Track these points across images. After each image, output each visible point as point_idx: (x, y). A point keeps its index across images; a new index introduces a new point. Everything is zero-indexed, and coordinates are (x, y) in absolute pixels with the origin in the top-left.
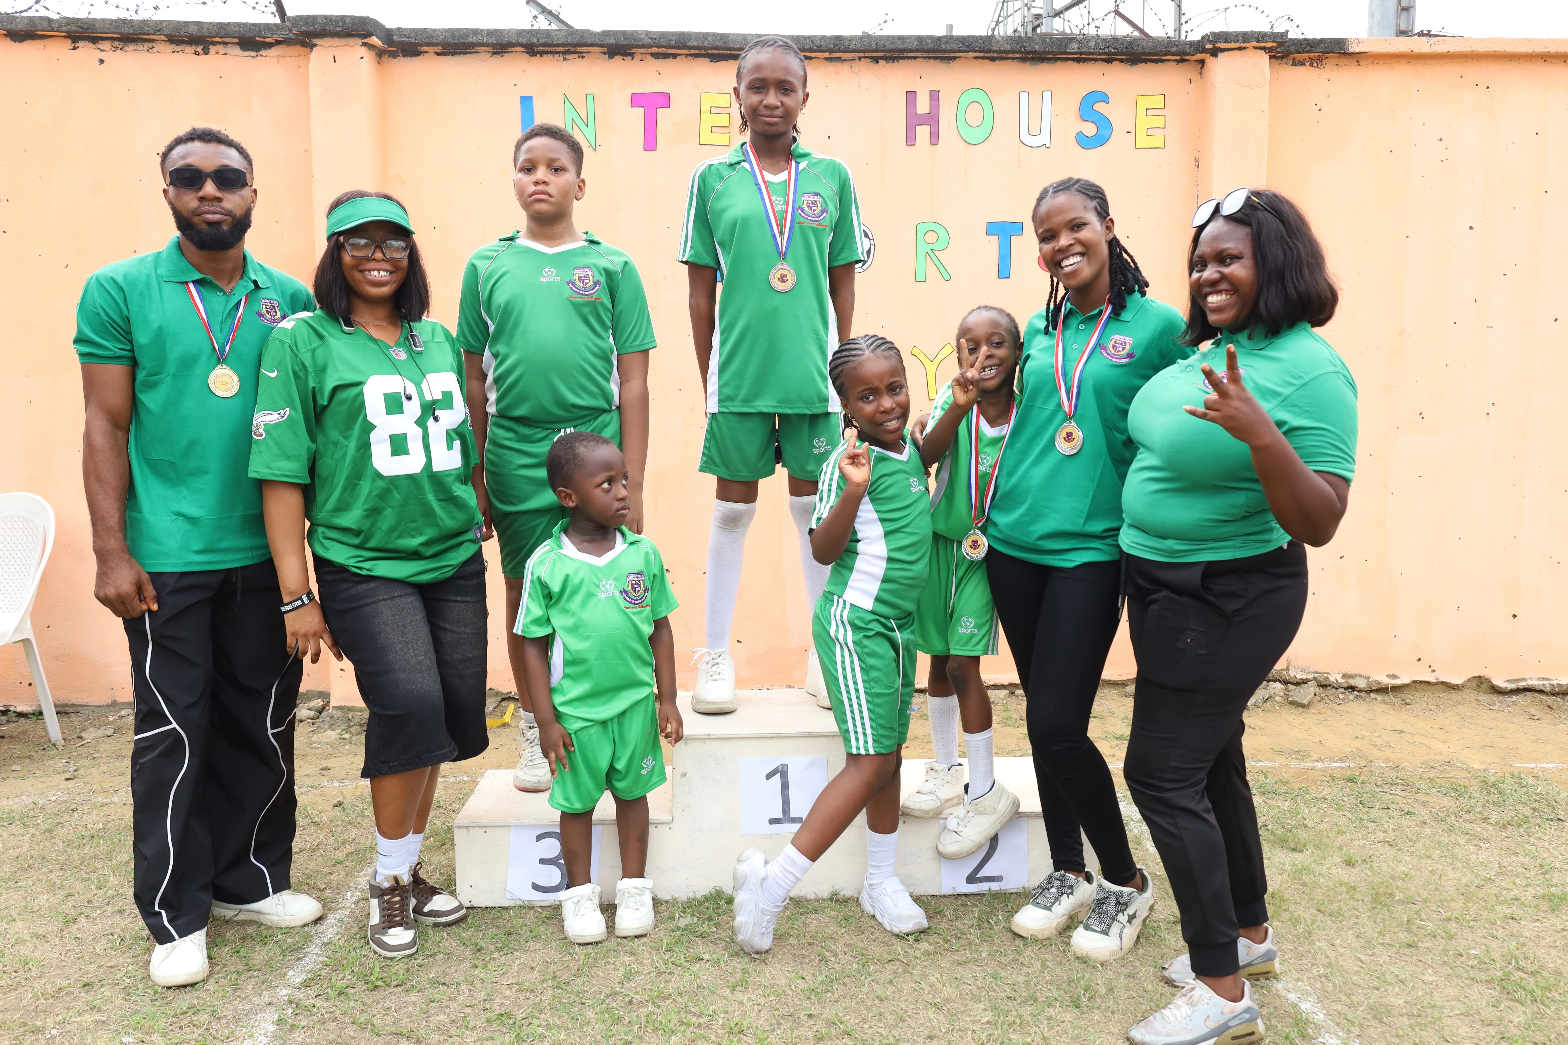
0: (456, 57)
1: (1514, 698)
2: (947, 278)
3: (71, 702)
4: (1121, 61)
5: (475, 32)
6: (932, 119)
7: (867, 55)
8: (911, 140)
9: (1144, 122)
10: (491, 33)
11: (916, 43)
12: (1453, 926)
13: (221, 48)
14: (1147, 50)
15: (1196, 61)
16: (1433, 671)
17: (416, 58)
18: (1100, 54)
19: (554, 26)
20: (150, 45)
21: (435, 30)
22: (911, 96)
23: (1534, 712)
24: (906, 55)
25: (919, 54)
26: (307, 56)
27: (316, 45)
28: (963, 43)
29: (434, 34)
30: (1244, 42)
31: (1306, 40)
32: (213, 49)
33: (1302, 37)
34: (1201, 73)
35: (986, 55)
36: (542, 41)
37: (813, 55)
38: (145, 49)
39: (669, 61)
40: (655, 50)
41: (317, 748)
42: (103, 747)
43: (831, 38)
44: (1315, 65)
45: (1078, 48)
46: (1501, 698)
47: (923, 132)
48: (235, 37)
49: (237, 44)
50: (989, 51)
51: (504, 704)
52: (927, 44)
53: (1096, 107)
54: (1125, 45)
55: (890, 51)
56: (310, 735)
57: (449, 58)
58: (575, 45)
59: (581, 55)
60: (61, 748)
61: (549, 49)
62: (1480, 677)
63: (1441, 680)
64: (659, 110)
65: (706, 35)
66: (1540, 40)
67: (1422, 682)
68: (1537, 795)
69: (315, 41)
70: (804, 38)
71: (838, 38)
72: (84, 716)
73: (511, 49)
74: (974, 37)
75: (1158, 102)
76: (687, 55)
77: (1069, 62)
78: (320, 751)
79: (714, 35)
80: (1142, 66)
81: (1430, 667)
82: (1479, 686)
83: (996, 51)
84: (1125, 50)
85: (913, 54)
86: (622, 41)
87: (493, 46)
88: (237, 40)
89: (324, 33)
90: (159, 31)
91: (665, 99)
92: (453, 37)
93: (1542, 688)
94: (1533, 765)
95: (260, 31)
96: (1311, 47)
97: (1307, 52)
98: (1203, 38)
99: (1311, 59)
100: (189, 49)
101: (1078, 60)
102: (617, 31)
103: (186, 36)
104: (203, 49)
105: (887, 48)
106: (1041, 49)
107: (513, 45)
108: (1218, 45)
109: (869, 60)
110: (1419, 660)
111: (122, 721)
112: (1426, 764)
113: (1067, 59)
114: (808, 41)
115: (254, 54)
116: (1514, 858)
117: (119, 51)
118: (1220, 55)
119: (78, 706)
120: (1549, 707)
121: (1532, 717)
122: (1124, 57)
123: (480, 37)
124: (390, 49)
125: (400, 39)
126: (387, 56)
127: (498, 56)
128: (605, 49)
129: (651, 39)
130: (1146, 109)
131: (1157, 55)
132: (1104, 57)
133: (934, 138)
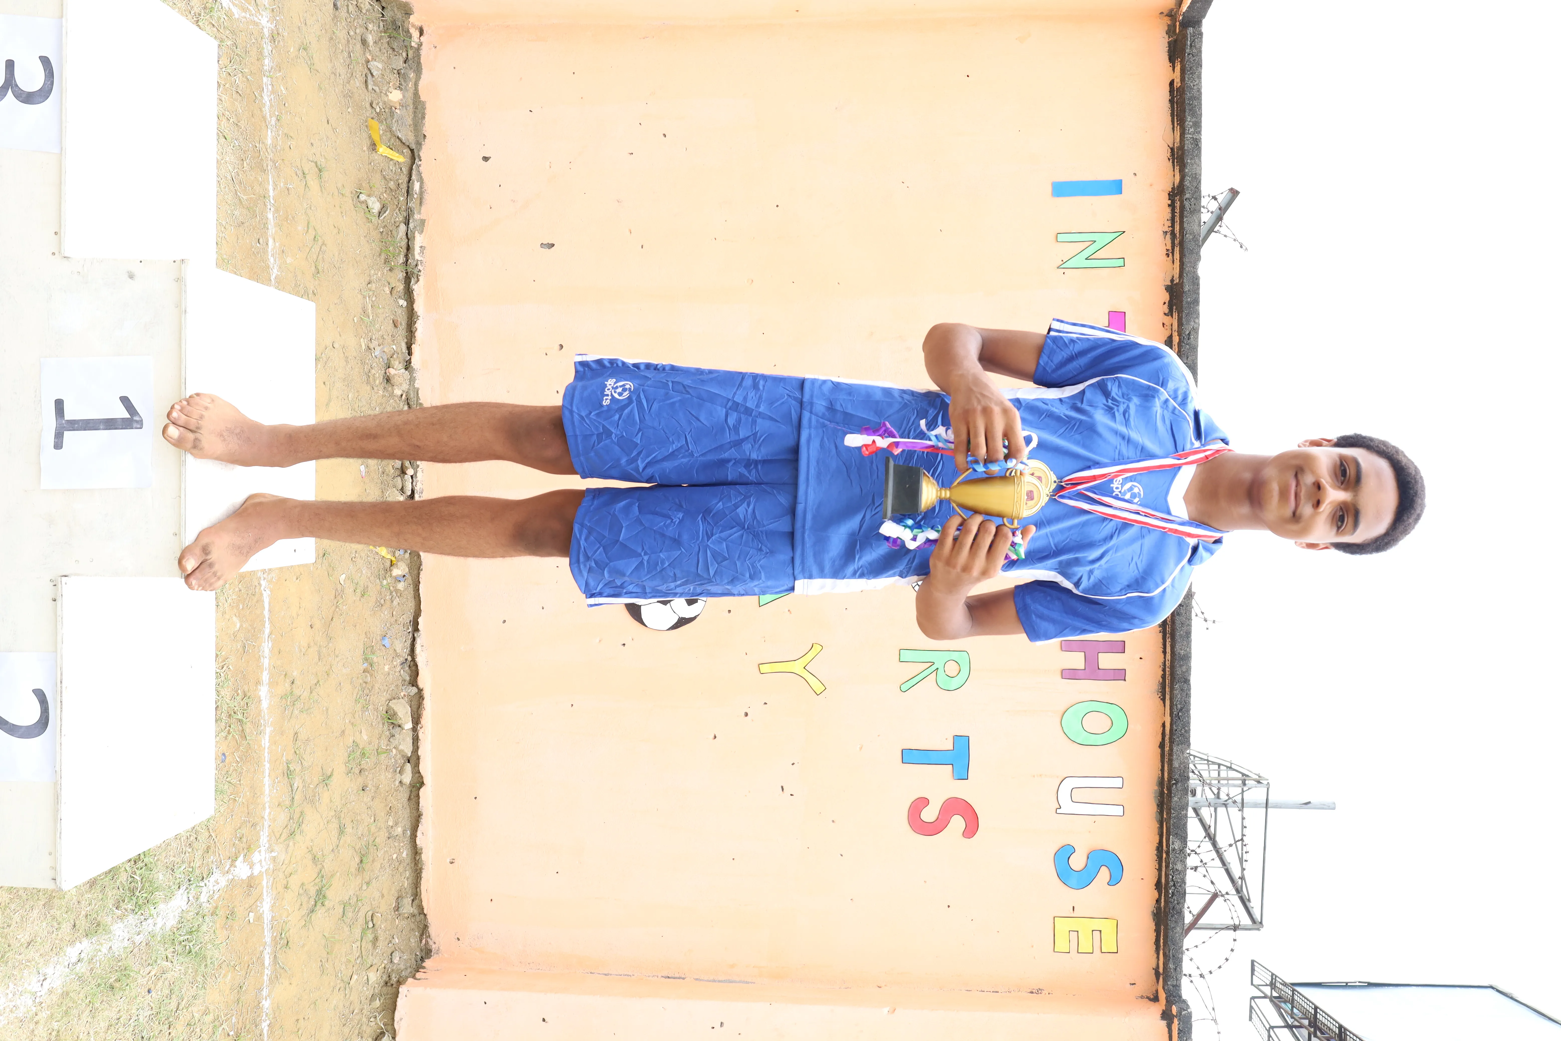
0: (1169, 104)
2: (904, 688)
4: (1158, 901)
5: (1198, 125)
6: (1092, 672)
9: (1085, 927)
10: (1197, 143)
11: (1182, 652)
14: (1170, 933)
15: (1157, 991)
17: (1167, 58)
18: (1167, 875)
21: (1199, 77)
22: (1119, 647)
24: (1168, 640)
25: (1168, 656)
28: (1181, 710)
29: (1195, 76)
34: (1142, 997)
35: (1167, 738)
36: (1186, 203)
40: (1176, 339)
45: (1174, 850)
47: (1076, 660)
50: (1172, 741)
51: (406, 151)
52: (1181, 666)
53: (1104, 870)
54: (1177, 907)
57: (1166, 96)
58: (1181, 244)
59: (1170, 253)
61: (1177, 215)
73: (1177, 168)
74: (1189, 723)
75: (1109, 945)
77: (1157, 838)
80: (1152, 926)
83: (1171, 749)
84: (1171, 906)
85: (1168, 649)
86: (1187, 299)
87: (1182, 147)
98: (1184, 1002)
101: (1159, 848)
102: (1198, 294)
105: (1178, 621)
107: (1181, 171)
108: (1176, 1021)
113: (1161, 836)
118: (1164, 1023)
122: (1163, 904)
123: (1192, 130)
124: (1178, 24)
125: (1189, 36)
126: (1169, 23)
127: (1169, 154)
128: (1178, 281)
129: (1189, 334)
130: (1100, 931)
131: (1164, 945)
132: (1163, 880)
133: (1069, 674)
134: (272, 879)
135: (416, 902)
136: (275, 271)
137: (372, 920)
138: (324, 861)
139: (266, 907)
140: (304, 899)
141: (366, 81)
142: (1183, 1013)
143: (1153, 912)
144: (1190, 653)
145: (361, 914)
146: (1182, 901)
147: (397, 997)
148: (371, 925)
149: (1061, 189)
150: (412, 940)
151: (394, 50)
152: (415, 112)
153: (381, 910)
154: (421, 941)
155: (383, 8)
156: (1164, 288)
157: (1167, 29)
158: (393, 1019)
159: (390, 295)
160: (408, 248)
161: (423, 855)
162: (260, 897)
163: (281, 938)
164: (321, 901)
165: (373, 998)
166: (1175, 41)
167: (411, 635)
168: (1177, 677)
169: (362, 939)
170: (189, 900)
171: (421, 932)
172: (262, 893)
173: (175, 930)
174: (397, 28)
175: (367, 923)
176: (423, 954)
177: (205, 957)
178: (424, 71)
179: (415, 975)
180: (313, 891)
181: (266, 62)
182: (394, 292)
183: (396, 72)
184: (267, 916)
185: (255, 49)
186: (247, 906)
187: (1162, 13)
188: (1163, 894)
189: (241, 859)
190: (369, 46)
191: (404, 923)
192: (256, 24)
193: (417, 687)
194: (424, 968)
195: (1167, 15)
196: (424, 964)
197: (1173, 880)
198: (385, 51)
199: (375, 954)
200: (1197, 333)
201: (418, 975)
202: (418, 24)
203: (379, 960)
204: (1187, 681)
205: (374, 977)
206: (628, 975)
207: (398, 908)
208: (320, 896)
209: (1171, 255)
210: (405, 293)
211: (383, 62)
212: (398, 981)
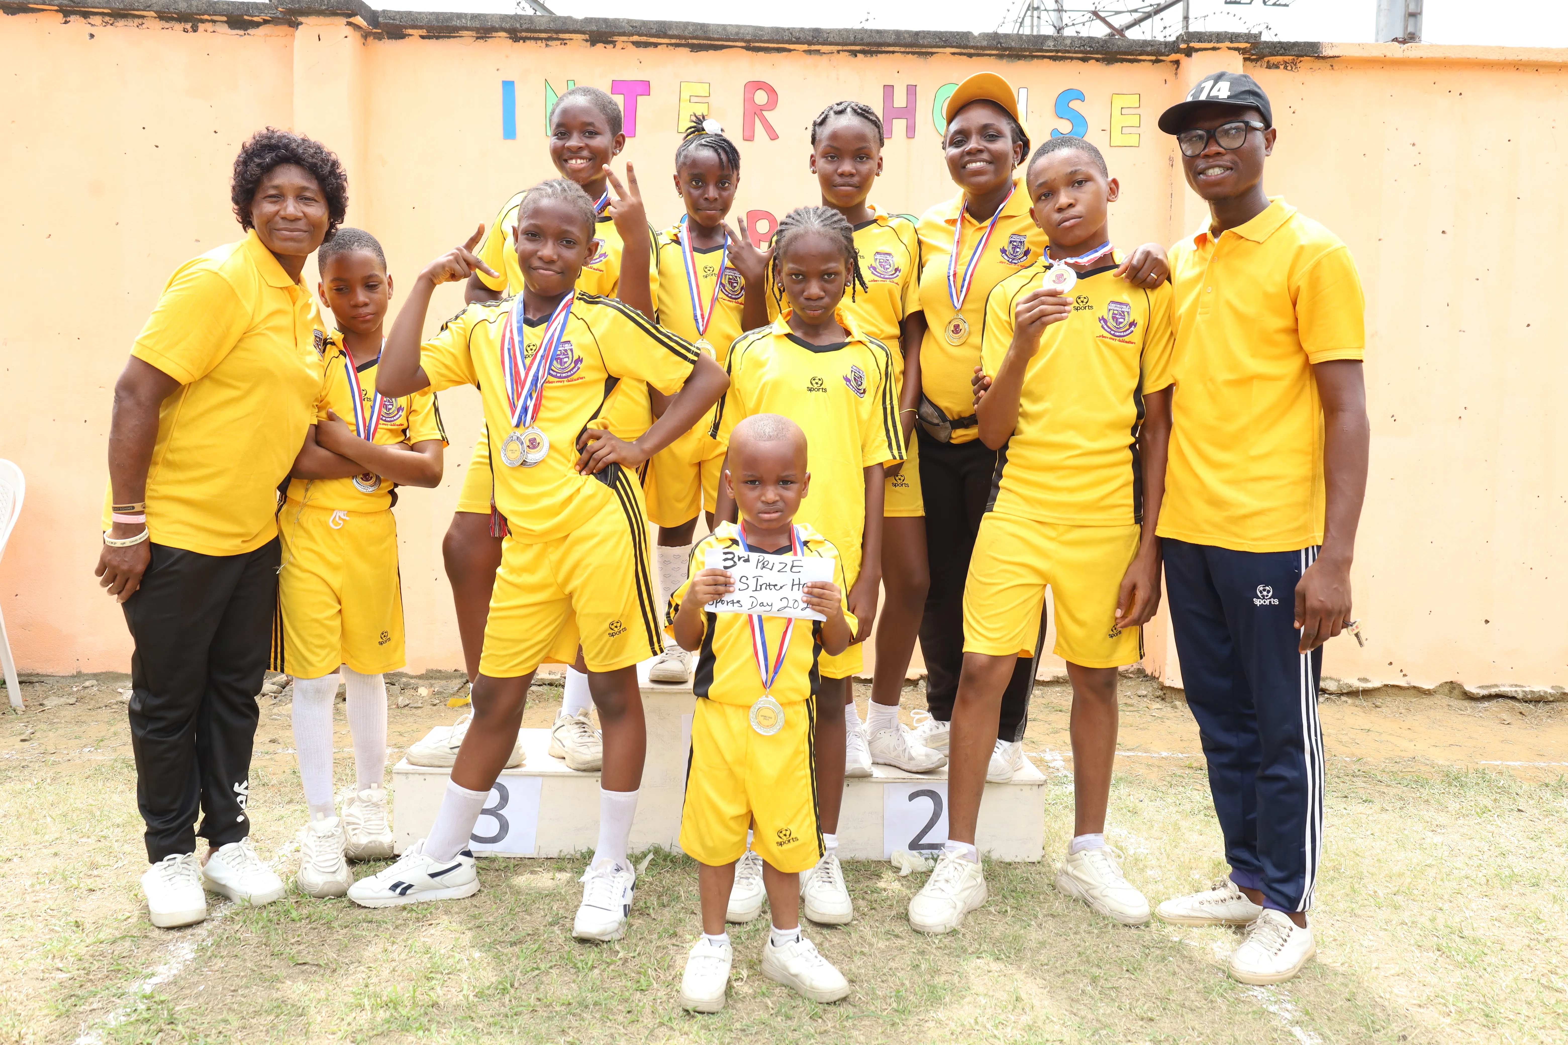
0: (441, 40)
1: (1486, 704)
3: (36, 672)
4: (1097, 60)
5: (459, 16)
6: (909, 112)
7: (845, 48)
9: (1119, 121)
10: (474, 17)
11: (893, 37)
12: (1399, 899)
13: (209, 26)
14: (1123, 49)
15: (1171, 62)
16: (1405, 675)
17: (401, 40)
18: (1076, 52)
19: (538, 13)
20: (140, 21)
21: (420, 13)
22: (889, 90)
23: (1505, 717)
24: (884, 49)
25: (897, 49)
26: (293, 36)
27: (301, 23)
28: (940, 39)
29: (419, 17)
30: (1218, 42)
31: (1280, 43)
32: (201, 27)
33: (1276, 39)
34: (1176, 74)
35: (963, 51)
36: (524, 27)
37: (792, 47)
38: (135, 25)
39: (650, 50)
40: (636, 38)
41: (276, 720)
42: (63, 713)
43: (809, 30)
44: (1289, 68)
45: (1054, 46)
46: (1473, 704)
47: (899, 125)
48: (223, 15)
49: (226, 22)
50: (966, 47)
52: (904, 38)
53: (1072, 105)
54: (1101, 43)
55: (868, 44)
56: (271, 707)
57: (433, 41)
58: (558, 32)
59: (564, 42)
60: (20, 713)
61: (532, 35)
62: (1451, 682)
63: (1413, 684)
64: (639, 98)
65: (686, 25)
66: (1512, 48)
67: (1393, 686)
68: (1499, 788)
69: (300, 19)
70: (784, 30)
71: (817, 31)
72: (49, 686)
73: (494, 34)
74: (951, 32)
75: (1133, 101)
76: (668, 45)
77: (1045, 60)
78: (279, 722)
79: (694, 24)
80: (1118, 65)
81: (1401, 671)
82: (1451, 692)
83: (973, 47)
84: (1100, 49)
85: (891, 49)
86: (604, 28)
87: (477, 30)
88: (225, 19)
89: (308, 12)
90: (149, 7)
91: (645, 87)
92: (438, 22)
93: (1514, 694)
94: (1498, 763)
95: (248, 10)
96: (1285, 50)
97: (1281, 55)
98: (1177, 38)
99: (1286, 62)
100: (178, 27)
101: (1054, 59)
102: (599, 19)
103: (175, 13)
104: (192, 27)
105: (865, 41)
106: (1017, 46)
107: (497, 30)
108: (1192, 45)
109: (847, 54)
110: (1391, 664)
111: (86, 691)
112: (1391, 759)
113: (1044, 57)
114: (787, 33)
115: (241, 32)
116: (1469, 842)
117: (109, 26)
118: (1194, 54)
119: (43, 676)
120: (1521, 713)
121: (1503, 722)
122: (1100, 56)
123: (464, 21)
124: (375, 30)
125: (386, 21)
126: (372, 38)
127: (482, 41)
128: (587, 36)
129: (632, 27)
130: (1121, 108)
131: (1133, 55)
132: (1080, 55)
133: (911, 131)
141: (416, 707)
142: (1185, 39)
143: (1107, 65)
144: (894, 30)
146: (1097, 40)
147: (1173, 688)
149: (510, 132)
150: (1129, 683)
152: (435, 679)
154: (1131, 678)
156: (592, 48)
157: (377, 41)
160: (551, 684)
161: (1060, 675)
165: (1175, 707)
166: (388, 33)
168: (914, 41)
176: (1142, 676)
179: (1157, 678)
183: (403, 690)
187: (364, 44)
188: (1091, 56)
193: (918, 680)
194: (1152, 673)
195: (366, 40)
196: (1149, 674)
197: (1080, 47)
200: (631, 20)
201: (1157, 675)
204: (917, 34)
205: (1157, 705)
211: (397, 697)
212: (1161, 690)
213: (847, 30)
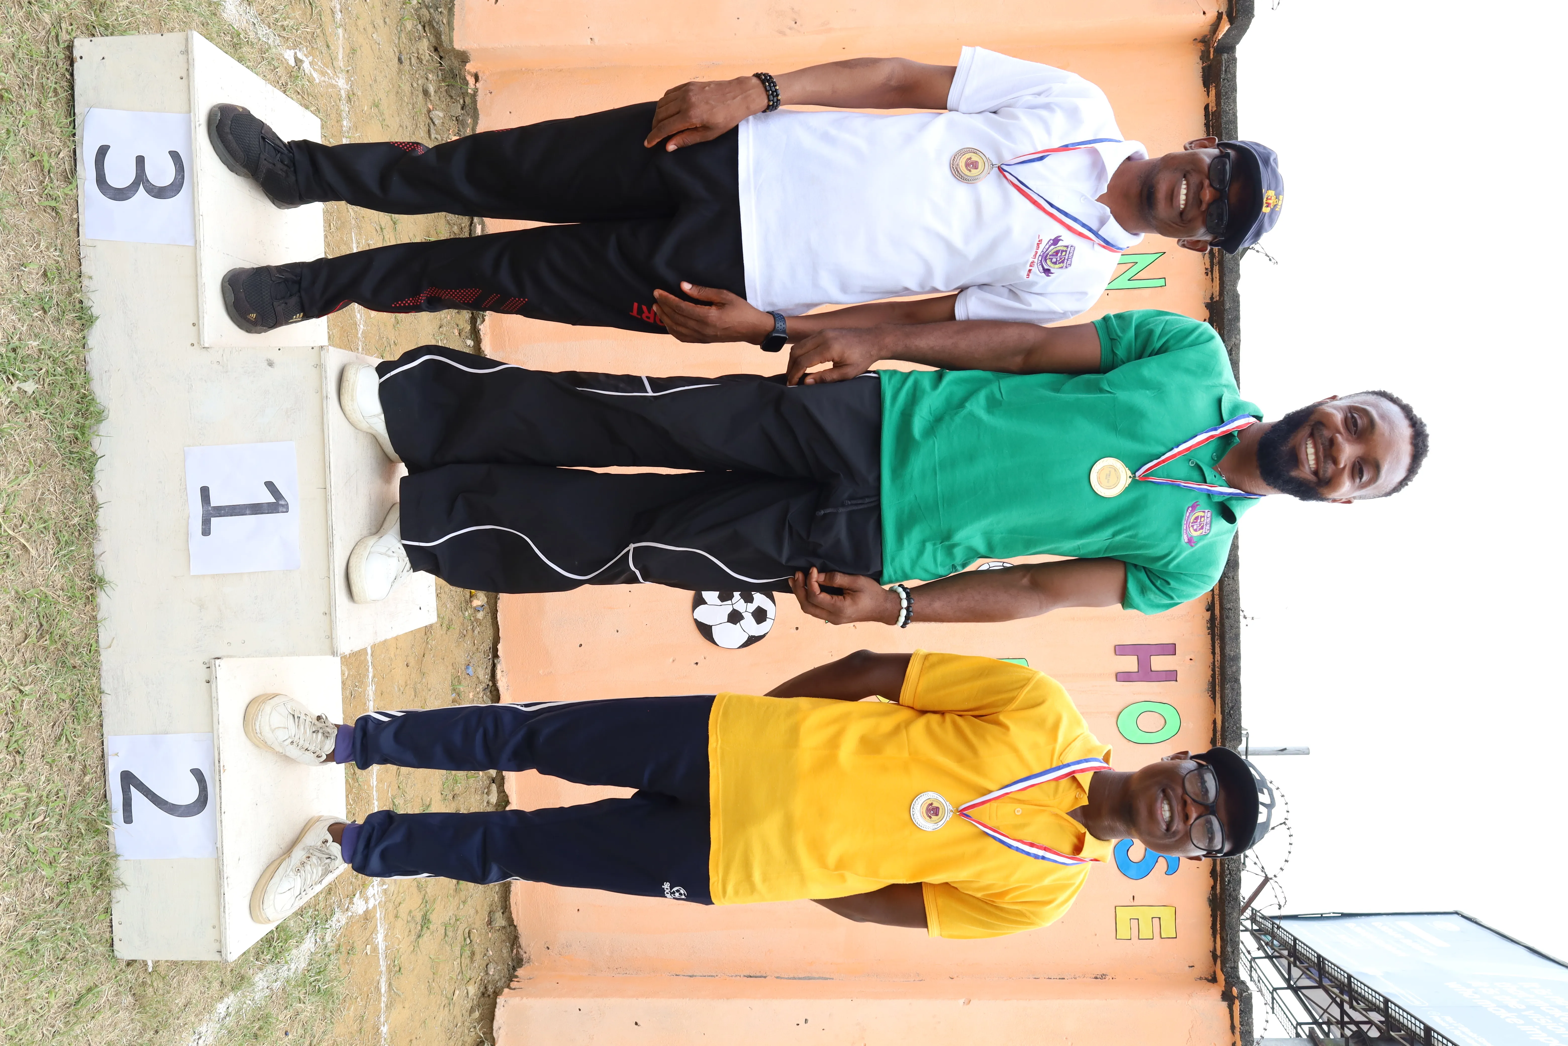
4: (1214, 888)
6: (1145, 674)
7: (1216, 598)
8: (1121, 650)
9: (1145, 915)
11: (1232, 654)
14: (1228, 919)
15: (1215, 972)
17: (1201, 83)
21: (1235, 101)
22: (1170, 649)
24: (1217, 642)
25: (1218, 657)
28: (1232, 707)
29: (1230, 101)
30: (1241, 1033)
34: (1201, 978)
35: (1218, 734)
47: (1130, 663)
50: (1223, 738)
52: (1231, 667)
54: (1233, 893)
55: (1222, 624)
57: (1202, 120)
58: (1221, 263)
59: (1209, 272)
74: (1240, 720)
75: (1168, 930)
80: (1208, 911)
84: (1228, 893)
85: (1218, 650)
86: (1228, 317)
98: (1244, 984)
102: (1239, 311)
105: (1226, 621)
108: (1237, 1003)
109: (1210, 600)
118: (1225, 1004)
122: (1218, 891)
124: (1212, 50)
125: (1224, 62)
126: (1203, 48)
128: (1218, 299)
130: (1160, 918)
131: (1220, 929)
132: (1218, 868)
133: (1123, 677)
134: (384, 911)
135: (506, 914)
136: (362, 326)
137: (469, 936)
138: (427, 887)
139: (380, 938)
140: (412, 925)
141: (429, 131)
142: (1244, 994)
143: (1209, 898)
144: (1239, 654)
145: (460, 932)
146: (1238, 888)
147: (495, 1007)
148: (468, 941)
150: (504, 951)
151: (451, 97)
153: (476, 926)
154: (512, 951)
155: (441, 58)
156: (1204, 305)
157: (1200, 54)
158: (491, 1028)
159: (458, 337)
162: (375, 930)
163: (394, 966)
164: (426, 925)
165: (472, 1011)
166: (1209, 67)
167: (491, 661)
168: (1228, 677)
169: (461, 956)
170: (316, 942)
171: (511, 942)
172: (377, 925)
173: (306, 972)
174: (454, 77)
175: (465, 940)
176: (515, 964)
177: (332, 994)
178: (481, 116)
179: (509, 984)
180: (419, 918)
181: (345, 123)
182: (463, 333)
183: (454, 118)
184: (382, 946)
185: (334, 112)
186: (364, 939)
187: (1195, 39)
188: (1218, 882)
189: (358, 895)
190: (430, 96)
191: (496, 935)
192: (334, 86)
194: (517, 977)
195: (1200, 41)
196: (516, 973)
197: (1228, 869)
198: (444, 99)
199: (472, 968)
200: (1238, 348)
201: (513, 985)
202: (473, 71)
203: (475, 973)
204: (1237, 681)
205: (472, 990)
206: (712, 976)
207: (491, 922)
208: (426, 920)
209: (1210, 273)
210: (471, 333)
211: (443, 110)
212: (494, 992)
213: (1237, 600)
